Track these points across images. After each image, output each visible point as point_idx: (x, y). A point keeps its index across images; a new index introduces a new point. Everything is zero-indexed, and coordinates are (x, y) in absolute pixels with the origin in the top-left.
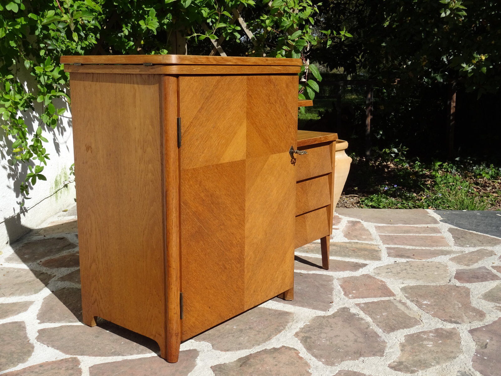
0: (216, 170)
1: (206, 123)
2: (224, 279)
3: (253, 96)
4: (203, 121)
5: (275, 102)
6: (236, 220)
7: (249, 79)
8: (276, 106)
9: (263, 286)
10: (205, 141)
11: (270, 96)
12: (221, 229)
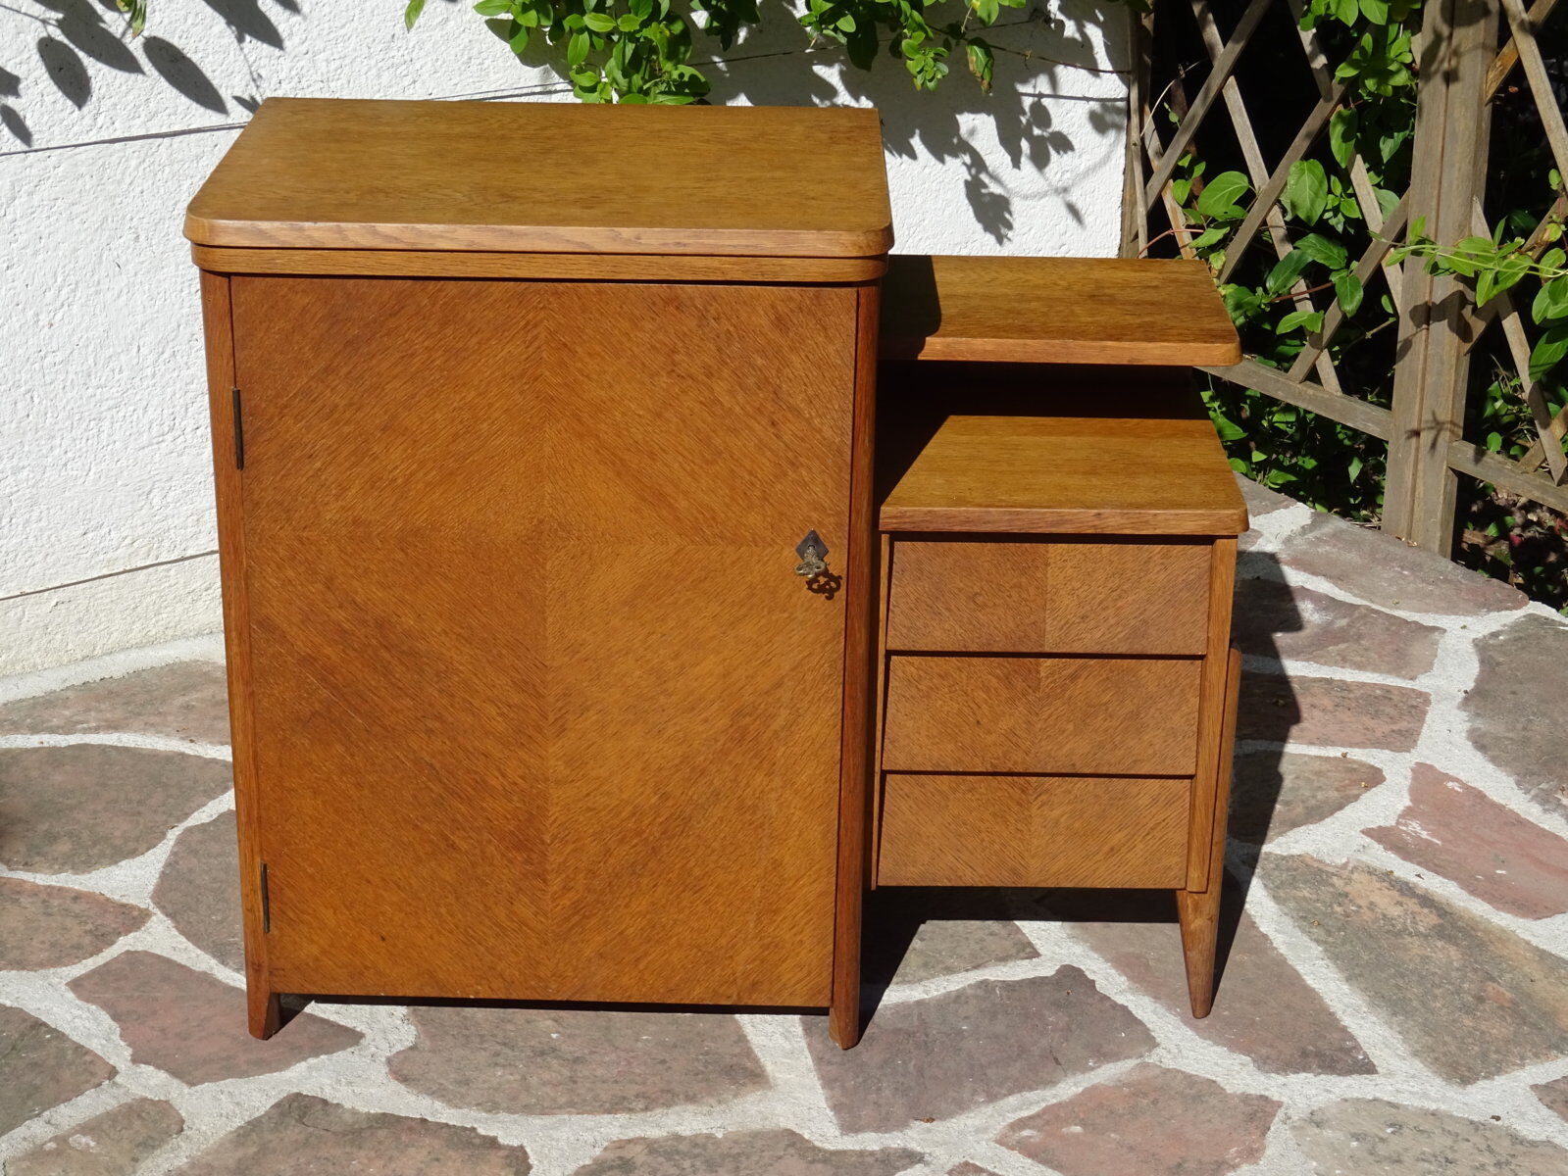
0: (400, 556)
1: (348, 414)
2: (448, 878)
3: (579, 349)
4: (336, 406)
5: (710, 375)
6: (499, 719)
7: (556, 293)
8: (711, 389)
9: (646, 954)
10: (347, 464)
11: (674, 352)
12: (430, 731)
